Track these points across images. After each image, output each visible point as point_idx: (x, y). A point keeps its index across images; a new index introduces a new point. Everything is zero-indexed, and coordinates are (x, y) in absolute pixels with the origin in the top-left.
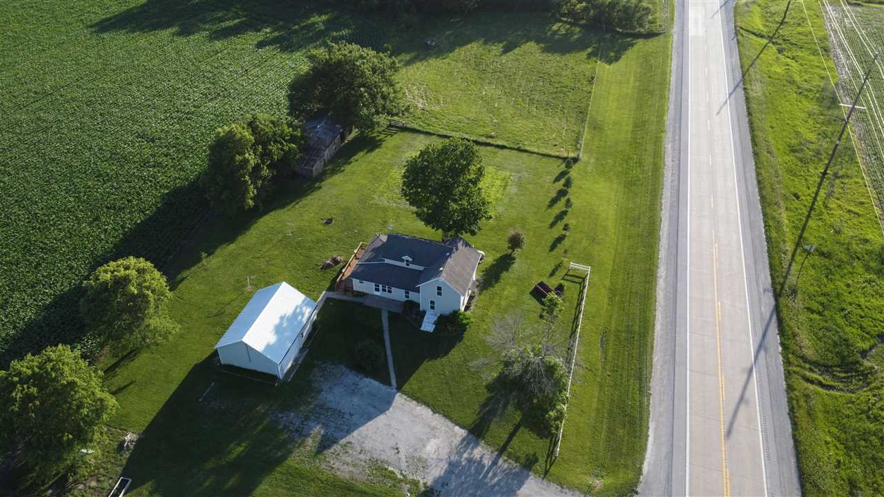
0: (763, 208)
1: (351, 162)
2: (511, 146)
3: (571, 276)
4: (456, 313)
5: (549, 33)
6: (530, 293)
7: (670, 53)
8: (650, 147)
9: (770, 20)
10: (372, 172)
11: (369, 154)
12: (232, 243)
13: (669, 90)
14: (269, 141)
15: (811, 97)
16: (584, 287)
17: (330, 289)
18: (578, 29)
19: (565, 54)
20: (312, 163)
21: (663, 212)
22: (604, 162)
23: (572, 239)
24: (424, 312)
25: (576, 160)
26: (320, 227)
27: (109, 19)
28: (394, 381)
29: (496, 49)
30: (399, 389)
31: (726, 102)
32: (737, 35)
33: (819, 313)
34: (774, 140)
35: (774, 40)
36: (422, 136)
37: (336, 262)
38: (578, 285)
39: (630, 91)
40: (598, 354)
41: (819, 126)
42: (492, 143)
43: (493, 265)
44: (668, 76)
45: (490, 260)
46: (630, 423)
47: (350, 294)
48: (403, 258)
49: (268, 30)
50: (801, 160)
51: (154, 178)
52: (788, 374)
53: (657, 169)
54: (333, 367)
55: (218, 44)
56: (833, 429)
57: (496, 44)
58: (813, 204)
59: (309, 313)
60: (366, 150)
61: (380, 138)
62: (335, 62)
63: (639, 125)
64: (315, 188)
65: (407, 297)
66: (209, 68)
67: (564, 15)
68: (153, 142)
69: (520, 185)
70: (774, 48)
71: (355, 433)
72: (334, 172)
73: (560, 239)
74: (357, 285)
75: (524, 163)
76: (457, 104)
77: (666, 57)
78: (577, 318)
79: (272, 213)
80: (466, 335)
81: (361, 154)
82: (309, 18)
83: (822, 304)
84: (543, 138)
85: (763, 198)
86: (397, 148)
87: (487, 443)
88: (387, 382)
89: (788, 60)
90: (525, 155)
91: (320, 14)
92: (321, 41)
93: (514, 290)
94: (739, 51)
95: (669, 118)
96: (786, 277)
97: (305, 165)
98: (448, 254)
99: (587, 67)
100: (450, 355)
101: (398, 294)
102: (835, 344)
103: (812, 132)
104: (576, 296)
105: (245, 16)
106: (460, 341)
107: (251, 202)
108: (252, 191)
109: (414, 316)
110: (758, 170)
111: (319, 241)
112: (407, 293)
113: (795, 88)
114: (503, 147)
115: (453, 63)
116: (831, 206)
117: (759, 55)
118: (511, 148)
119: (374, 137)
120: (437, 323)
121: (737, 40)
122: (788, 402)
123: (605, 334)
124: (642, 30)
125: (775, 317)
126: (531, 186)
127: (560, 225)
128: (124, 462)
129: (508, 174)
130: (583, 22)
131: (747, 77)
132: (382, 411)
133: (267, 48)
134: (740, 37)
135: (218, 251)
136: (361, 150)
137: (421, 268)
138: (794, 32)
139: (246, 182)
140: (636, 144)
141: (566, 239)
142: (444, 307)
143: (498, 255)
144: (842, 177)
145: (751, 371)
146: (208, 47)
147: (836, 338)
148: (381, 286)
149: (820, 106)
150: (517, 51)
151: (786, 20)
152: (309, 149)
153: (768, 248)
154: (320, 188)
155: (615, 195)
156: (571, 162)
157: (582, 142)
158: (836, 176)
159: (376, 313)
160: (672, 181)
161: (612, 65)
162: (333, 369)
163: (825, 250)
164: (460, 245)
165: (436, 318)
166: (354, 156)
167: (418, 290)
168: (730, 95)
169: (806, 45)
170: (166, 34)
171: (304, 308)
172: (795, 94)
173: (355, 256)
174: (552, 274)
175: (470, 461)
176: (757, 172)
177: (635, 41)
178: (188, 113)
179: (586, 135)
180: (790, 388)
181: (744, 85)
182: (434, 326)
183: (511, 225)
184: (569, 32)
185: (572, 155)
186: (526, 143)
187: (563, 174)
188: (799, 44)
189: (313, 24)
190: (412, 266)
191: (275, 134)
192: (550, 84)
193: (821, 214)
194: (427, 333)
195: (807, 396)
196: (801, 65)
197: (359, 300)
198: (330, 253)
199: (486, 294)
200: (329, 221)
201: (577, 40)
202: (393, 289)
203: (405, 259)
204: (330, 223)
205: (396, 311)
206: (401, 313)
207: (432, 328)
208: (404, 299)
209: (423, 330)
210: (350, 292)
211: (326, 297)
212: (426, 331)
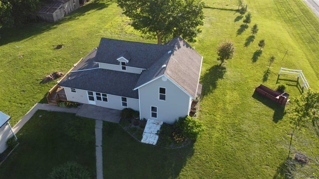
1: (85, 15)
3: (283, 79)
4: (182, 120)
10: (100, 19)
17: (43, 102)
20: (52, 10)
22: (263, 12)
24: (145, 121)
26: (51, 51)
37: (56, 76)
43: (207, 74)
47: (64, 105)
48: (119, 60)
65: (125, 104)
72: (70, 19)
73: (258, 53)
74: (70, 95)
81: (93, 11)
93: (235, 94)
97: (46, 11)
98: (170, 52)
101: (115, 102)
106: (191, 155)
109: (133, 126)
112: (124, 100)
120: (161, 134)
126: (219, 23)
127: (254, 44)
137: (139, 70)
141: (263, 53)
142: (168, 114)
143: (209, 67)
148: (94, 93)
155: (283, 27)
156: (241, 11)
159: (89, 124)
164: (181, 44)
165: (158, 128)
166: (88, 11)
167: (135, 95)
174: (266, 79)
182: (157, 137)
187: (239, 18)
190: (130, 70)
194: (149, 146)
197: (72, 110)
198: (53, 70)
200: (59, 47)
202: (108, 96)
203: (121, 61)
204: (60, 48)
205: (111, 121)
206: (118, 122)
207: (155, 140)
208: (122, 107)
209: (144, 142)
210: (63, 103)
211: (37, 110)
212: (148, 144)
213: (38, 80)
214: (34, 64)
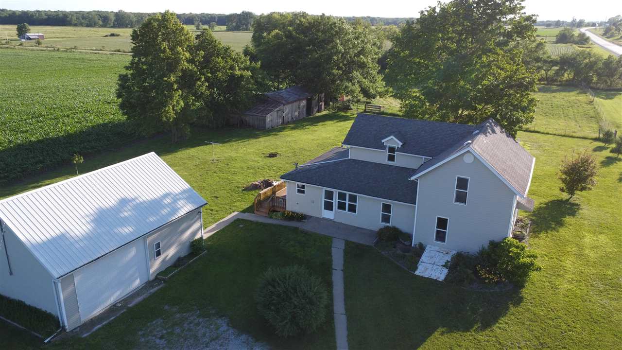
1: (316, 125)
17: (246, 211)
20: (267, 111)
24: (421, 249)
26: (259, 159)
37: (268, 184)
47: (280, 217)
48: (385, 140)
54: (201, 320)
65: (386, 219)
74: (293, 198)
90: (537, 134)
97: (258, 114)
98: (478, 131)
101: (368, 213)
106: (516, 304)
109: (399, 252)
111: (250, 168)
112: (387, 208)
120: (452, 267)
137: (418, 163)
142: (469, 236)
148: (336, 193)
152: (267, 103)
165: (448, 258)
171: (181, 203)
182: (446, 271)
187: (601, 148)
190: (399, 161)
194: (431, 281)
197: (293, 224)
203: (388, 145)
204: (272, 157)
205: (361, 242)
206: (373, 245)
207: (441, 274)
209: (421, 275)
210: (279, 214)
211: (235, 218)
212: (428, 278)
213: (238, 187)
214: (233, 170)
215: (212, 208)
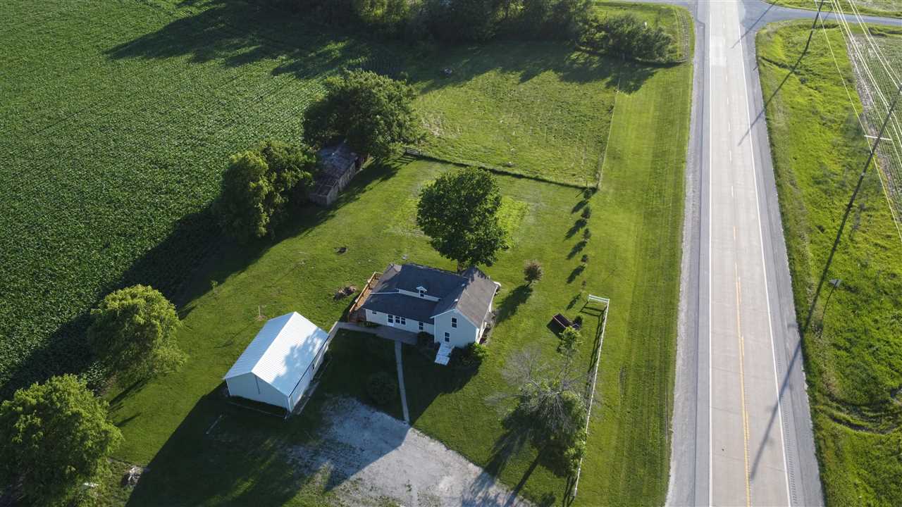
0: (787, 241)
1: (365, 191)
2: (530, 175)
3: (591, 309)
4: (471, 346)
5: (567, 62)
6: (548, 326)
7: (690, 83)
8: (671, 178)
9: (793, 50)
10: (387, 201)
11: (383, 183)
12: (243, 271)
13: (690, 120)
14: (283, 168)
15: (836, 128)
16: (603, 320)
17: (342, 320)
18: (597, 58)
19: (584, 84)
20: (326, 191)
21: (684, 244)
22: (624, 193)
23: (590, 270)
24: (439, 344)
25: (594, 190)
26: (334, 256)
27: (126, 45)
28: (406, 416)
29: (514, 77)
30: (412, 423)
31: (748, 132)
32: (758, 65)
33: (846, 350)
34: (797, 171)
35: (796, 70)
36: (438, 165)
37: (349, 292)
38: (597, 318)
39: (650, 121)
40: (617, 389)
41: (843, 157)
42: (509, 172)
43: (509, 296)
44: (689, 106)
45: (506, 291)
46: (649, 461)
47: (364, 326)
48: (418, 288)
49: (284, 58)
50: (825, 192)
51: (166, 205)
52: (815, 413)
53: (678, 200)
54: (344, 400)
55: (234, 71)
56: (862, 471)
57: (514, 73)
58: (838, 237)
59: (320, 345)
60: (380, 179)
61: (395, 166)
62: (351, 90)
63: (660, 155)
64: (329, 216)
65: (421, 328)
66: (224, 94)
67: (583, 44)
68: (166, 168)
69: (537, 214)
70: (797, 78)
71: (366, 469)
72: (349, 200)
73: (578, 271)
74: (370, 316)
75: (541, 193)
76: (474, 132)
77: (687, 87)
78: (595, 352)
79: (285, 241)
80: (481, 368)
81: (375, 182)
82: (325, 46)
83: (849, 340)
84: (562, 168)
85: (787, 231)
86: (413, 176)
87: (503, 482)
88: (399, 416)
89: (811, 90)
90: (543, 185)
91: (337, 41)
92: (337, 68)
93: (531, 322)
94: (761, 81)
95: (690, 149)
96: (810, 312)
97: (319, 194)
98: (463, 285)
99: (606, 97)
100: (464, 389)
101: (412, 326)
102: (864, 383)
103: (836, 164)
104: (594, 330)
105: (262, 43)
106: (475, 375)
107: (263, 230)
108: (265, 219)
109: (428, 348)
110: (781, 202)
111: (332, 270)
112: (421, 324)
113: (819, 120)
114: (520, 176)
115: (471, 91)
116: (857, 239)
117: (782, 85)
118: (528, 178)
119: (389, 165)
120: (452, 356)
121: (759, 70)
122: (815, 442)
123: (625, 369)
124: (662, 60)
125: (800, 353)
126: (548, 216)
127: (579, 257)
128: (128, 496)
129: (525, 203)
130: (602, 51)
131: (768, 107)
132: (394, 447)
133: (283, 75)
134: (762, 67)
135: (229, 280)
136: (376, 179)
137: (436, 299)
138: (817, 62)
139: (258, 209)
140: (656, 174)
141: (585, 271)
142: (459, 340)
143: (514, 287)
144: (868, 209)
145: (775, 409)
146: (223, 74)
147: (864, 376)
148: (394, 317)
149: (845, 137)
150: (535, 79)
151: (808, 50)
152: (324, 177)
153: (793, 282)
154: (333, 216)
155: (635, 226)
156: (589, 192)
157: (602, 172)
158: (862, 208)
159: (389, 344)
160: (693, 212)
161: (632, 94)
162: (344, 402)
163: (851, 284)
164: (476, 276)
165: (450, 351)
166: (369, 183)
167: (432, 322)
168: (752, 125)
169: (829, 75)
170: (182, 60)
171: (315, 340)
172: (818, 125)
173: (369, 285)
174: (570, 306)
175: (486, 500)
176: (780, 204)
177: (654, 71)
178: (202, 140)
179: (605, 165)
180: (817, 428)
181: (766, 115)
182: (448, 359)
183: (528, 256)
184: (588, 60)
185: (591, 185)
186: (544, 172)
187: (581, 205)
188: (822, 74)
189: (330, 51)
190: (426, 297)
191: (289, 161)
192: (569, 113)
193: (846, 247)
194: (441, 366)
195: (835, 436)
196: (825, 95)
197: (372, 331)
198: (343, 283)
199: (502, 327)
200: (342, 250)
201: (595, 69)
202: (407, 320)
203: (420, 290)
204: (343, 252)
205: (409, 343)
206: (415, 344)
207: (446, 361)
208: (417, 330)
209: (437, 362)
210: (363, 323)
211: (338, 328)
212: (440, 364)
213: (329, 295)
214: (320, 273)
215: (322, 319)
